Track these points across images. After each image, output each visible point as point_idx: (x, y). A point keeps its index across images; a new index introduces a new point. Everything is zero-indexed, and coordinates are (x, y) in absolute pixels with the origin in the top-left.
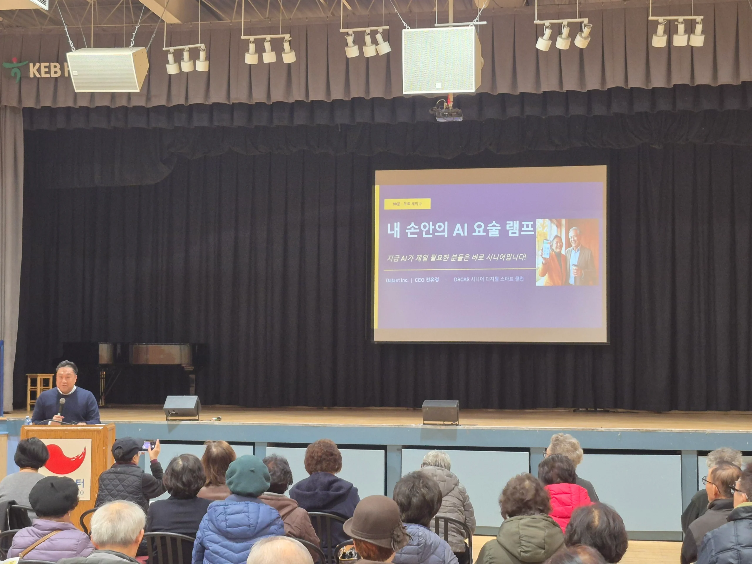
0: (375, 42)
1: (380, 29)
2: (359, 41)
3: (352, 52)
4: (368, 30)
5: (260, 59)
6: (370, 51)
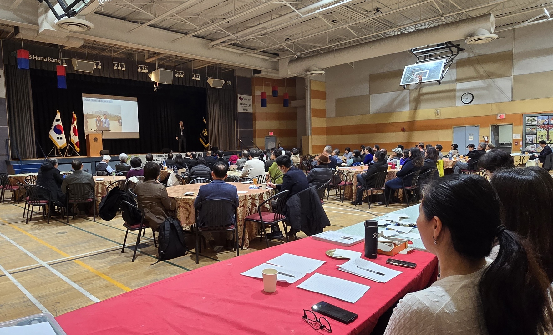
0: (145, 69)
1: (146, 66)
3: (139, 70)
4: (143, 66)
5: (117, 68)
6: (143, 71)
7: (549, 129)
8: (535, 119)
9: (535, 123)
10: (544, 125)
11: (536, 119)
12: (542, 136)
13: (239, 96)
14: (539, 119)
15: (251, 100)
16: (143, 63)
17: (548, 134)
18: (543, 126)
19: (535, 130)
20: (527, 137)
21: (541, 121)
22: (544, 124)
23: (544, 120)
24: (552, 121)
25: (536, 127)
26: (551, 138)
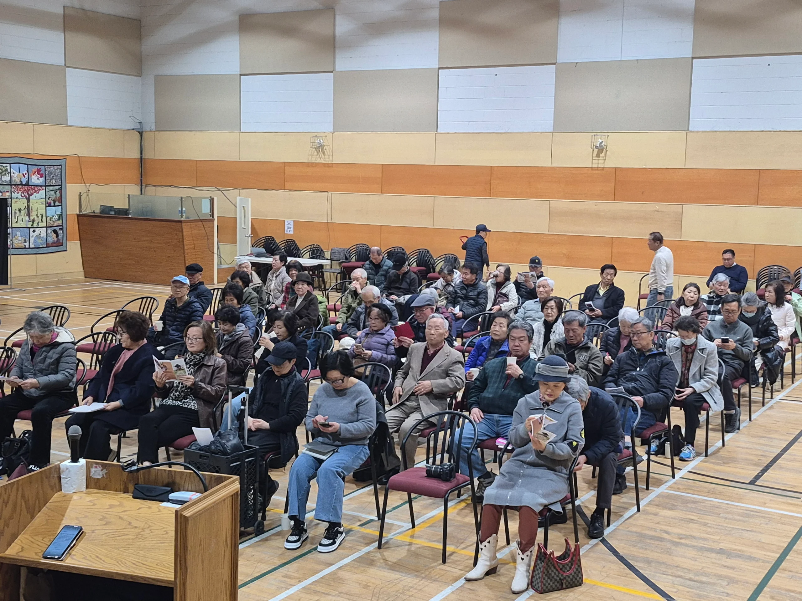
7: (29, 195)
8: (6, 170)
9: (7, 178)
10: (22, 184)
11: (9, 171)
12: (20, 210)
14: (15, 172)
17: (28, 206)
18: (20, 186)
19: (8, 194)
21: (17, 173)
22: (21, 182)
23: (21, 174)
24: (33, 177)
25: (8, 188)
26: (33, 216)
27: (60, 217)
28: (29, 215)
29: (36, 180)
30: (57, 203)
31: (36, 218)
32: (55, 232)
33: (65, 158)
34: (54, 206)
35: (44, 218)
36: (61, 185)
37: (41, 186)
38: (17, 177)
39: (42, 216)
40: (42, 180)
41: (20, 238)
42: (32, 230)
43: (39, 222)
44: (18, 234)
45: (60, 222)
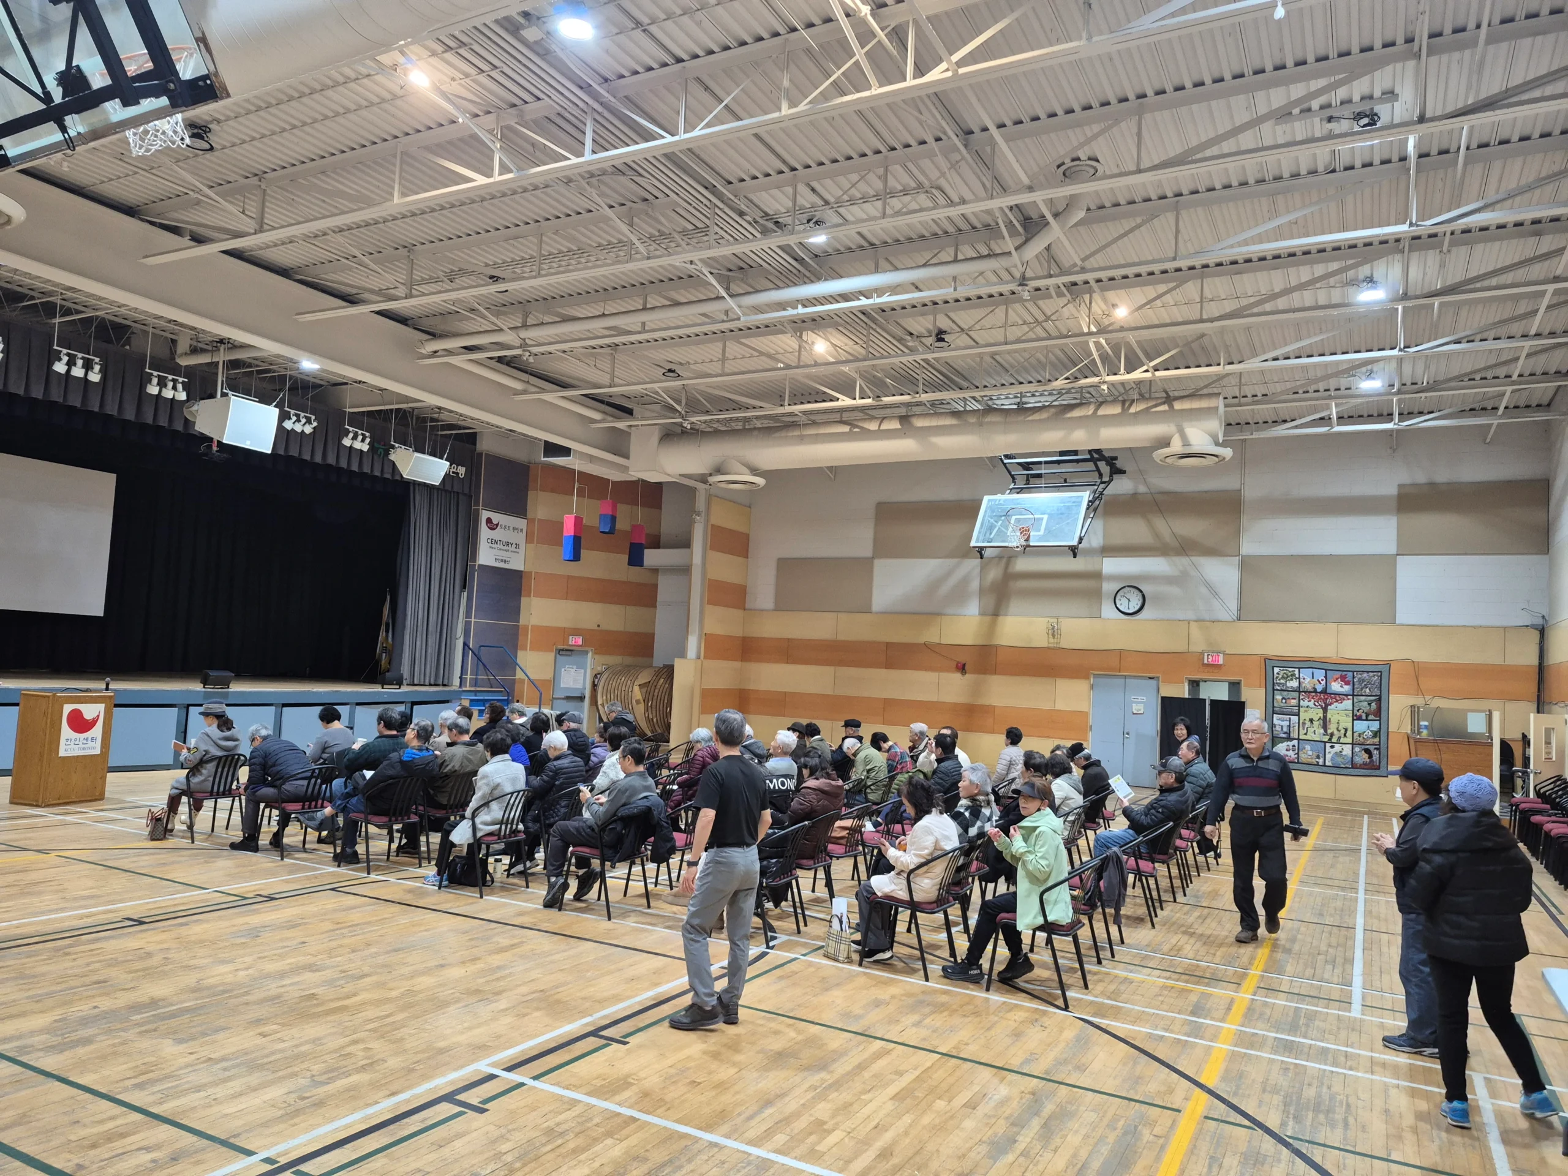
0: (174, 388)
1: (181, 380)
2: (162, 384)
3: (153, 389)
4: (170, 377)
5: (69, 371)
6: (168, 393)
7: (1327, 705)
8: (1293, 675)
9: (1294, 684)
10: (1315, 691)
11: (1297, 676)
12: (1311, 720)
13: (485, 515)
14: (1306, 677)
15: (522, 531)
16: (167, 365)
17: (1325, 717)
18: (1314, 694)
19: (1294, 702)
20: (1276, 721)
21: (1309, 679)
22: (1315, 689)
23: (1315, 680)
24: (1333, 684)
25: (1296, 694)
26: (1332, 728)
27: (1376, 734)
28: (1325, 727)
29: (1336, 687)
30: (1371, 717)
31: (1336, 732)
32: (1367, 751)
33: (1388, 664)
34: (1367, 720)
35: (1349, 733)
36: (1380, 696)
37: (1347, 695)
38: (1308, 683)
39: (1346, 730)
40: (1347, 689)
41: (1310, 753)
42: (1328, 745)
43: (1339, 738)
44: (1308, 747)
45: (1376, 740)
